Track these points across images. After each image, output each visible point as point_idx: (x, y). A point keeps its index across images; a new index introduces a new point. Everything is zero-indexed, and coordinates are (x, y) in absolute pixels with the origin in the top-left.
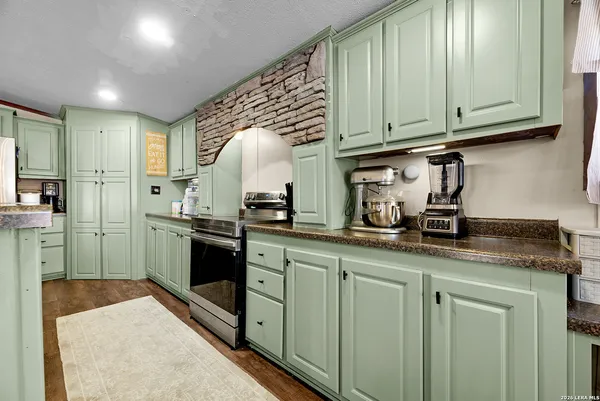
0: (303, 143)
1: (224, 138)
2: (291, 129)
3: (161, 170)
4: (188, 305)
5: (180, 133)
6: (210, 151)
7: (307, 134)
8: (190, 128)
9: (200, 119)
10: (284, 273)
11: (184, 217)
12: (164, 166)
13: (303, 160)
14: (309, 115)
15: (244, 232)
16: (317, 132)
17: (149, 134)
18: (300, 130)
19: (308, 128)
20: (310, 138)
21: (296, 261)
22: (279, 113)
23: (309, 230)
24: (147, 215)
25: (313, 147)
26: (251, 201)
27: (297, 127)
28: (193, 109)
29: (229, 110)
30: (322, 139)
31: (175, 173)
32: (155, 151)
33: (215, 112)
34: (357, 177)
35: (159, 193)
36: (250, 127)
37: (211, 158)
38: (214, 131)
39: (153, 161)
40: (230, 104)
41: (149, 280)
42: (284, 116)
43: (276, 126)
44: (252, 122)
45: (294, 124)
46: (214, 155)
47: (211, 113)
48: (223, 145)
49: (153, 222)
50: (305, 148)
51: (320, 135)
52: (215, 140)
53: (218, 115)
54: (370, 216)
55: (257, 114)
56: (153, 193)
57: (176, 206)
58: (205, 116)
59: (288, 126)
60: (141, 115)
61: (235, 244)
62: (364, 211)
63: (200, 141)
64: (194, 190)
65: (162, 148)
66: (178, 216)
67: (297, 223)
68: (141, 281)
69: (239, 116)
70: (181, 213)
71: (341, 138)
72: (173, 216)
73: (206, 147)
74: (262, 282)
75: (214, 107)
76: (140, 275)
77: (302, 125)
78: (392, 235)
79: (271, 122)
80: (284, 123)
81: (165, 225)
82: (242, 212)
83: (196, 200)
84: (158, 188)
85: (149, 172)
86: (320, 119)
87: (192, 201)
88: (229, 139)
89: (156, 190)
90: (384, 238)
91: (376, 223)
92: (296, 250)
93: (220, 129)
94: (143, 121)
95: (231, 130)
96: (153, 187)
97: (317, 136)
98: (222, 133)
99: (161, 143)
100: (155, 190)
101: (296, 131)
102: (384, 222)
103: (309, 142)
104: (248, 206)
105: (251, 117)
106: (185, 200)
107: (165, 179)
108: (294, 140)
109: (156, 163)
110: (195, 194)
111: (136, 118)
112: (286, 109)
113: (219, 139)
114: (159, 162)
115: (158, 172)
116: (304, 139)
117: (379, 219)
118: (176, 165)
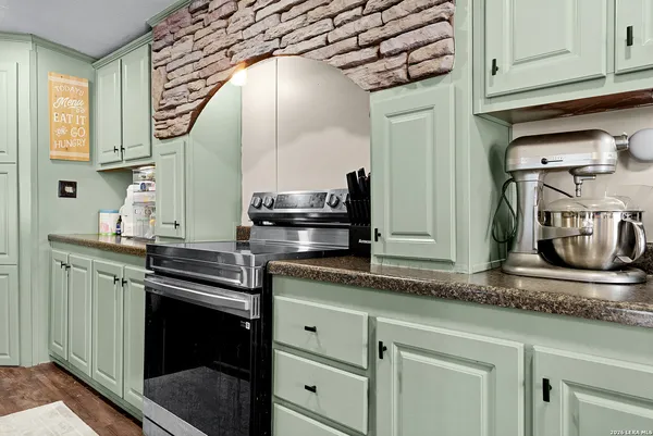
0: (398, 83)
1: (210, 81)
2: (371, 52)
3: (78, 149)
4: (140, 424)
5: (116, 77)
6: (179, 110)
7: (408, 64)
8: (136, 64)
9: (160, 44)
10: (370, 372)
11: (125, 243)
12: (84, 142)
13: (394, 121)
14: (416, 19)
15: (267, 277)
16: (436, 57)
17: (54, 78)
18: (390, 55)
19: (408, 51)
20: (415, 71)
21: (401, 347)
22: (338, 20)
23: (407, 272)
24: (51, 239)
25: (420, 92)
26: (264, 210)
27: (385, 48)
28: (142, 26)
29: (224, 23)
30: (446, 72)
31: (106, 156)
32: (66, 111)
33: (192, 28)
34: (526, 157)
35: (73, 195)
36: (270, 55)
37: (181, 124)
38: (189, 68)
39: (63, 131)
40: (226, 10)
41: (57, 367)
42: (351, 28)
43: (331, 50)
44: (275, 44)
45: (376, 43)
46: (189, 116)
47: (182, 32)
48: (208, 97)
49: (64, 253)
50: (402, 92)
51: (443, 63)
52: (193, 85)
53: (199, 34)
54: (558, 243)
55: (287, 26)
56: (63, 194)
57: (108, 221)
58: (170, 38)
59: (359, 48)
60: (38, 41)
61: (247, 304)
62: (545, 232)
63: (158, 89)
64: (144, 188)
65: (80, 106)
66: (111, 241)
67: (380, 257)
68: (40, 369)
69: (245, 35)
70: (118, 234)
71: (495, 70)
72: (102, 240)
73: (172, 102)
74: (313, 389)
75: (188, 19)
76: (39, 356)
77: (397, 43)
78: (615, 288)
79: (320, 40)
80: (352, 42)
81: (88, 259)
82: (243, 234)
83: (150, 209)
84: (73, 185)
85: (55, 154)
86: (443, 27)
87: (141, 210)
88: (221, 83)
89: (69, 190)
90: (594, 293)
91: (574, 259)
92: (397, 322)
93: (203, 63)
94: (42, 51)
95: (226, 62)
96: (63, 184)
97: (434, 66)
98: (207, 72)
99: (77, 97)
100: (67, 189)
101: (380, 56)
102: (592, 257)
103: (411, 80)
104: (258, 220)
105: (271, 33)
106: (127, 210)
107: (86, 168)
108: (374, 78)
109: (68, 136)
110: (146, 198)
111: (29, 46)
112: (358, 11)
113: (198, 85)
114: (74, 133)
115: (73, 155)
116: (402, 74)
117: (581, 250)
118: (107, 138)
